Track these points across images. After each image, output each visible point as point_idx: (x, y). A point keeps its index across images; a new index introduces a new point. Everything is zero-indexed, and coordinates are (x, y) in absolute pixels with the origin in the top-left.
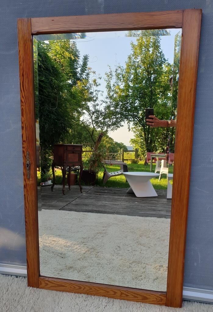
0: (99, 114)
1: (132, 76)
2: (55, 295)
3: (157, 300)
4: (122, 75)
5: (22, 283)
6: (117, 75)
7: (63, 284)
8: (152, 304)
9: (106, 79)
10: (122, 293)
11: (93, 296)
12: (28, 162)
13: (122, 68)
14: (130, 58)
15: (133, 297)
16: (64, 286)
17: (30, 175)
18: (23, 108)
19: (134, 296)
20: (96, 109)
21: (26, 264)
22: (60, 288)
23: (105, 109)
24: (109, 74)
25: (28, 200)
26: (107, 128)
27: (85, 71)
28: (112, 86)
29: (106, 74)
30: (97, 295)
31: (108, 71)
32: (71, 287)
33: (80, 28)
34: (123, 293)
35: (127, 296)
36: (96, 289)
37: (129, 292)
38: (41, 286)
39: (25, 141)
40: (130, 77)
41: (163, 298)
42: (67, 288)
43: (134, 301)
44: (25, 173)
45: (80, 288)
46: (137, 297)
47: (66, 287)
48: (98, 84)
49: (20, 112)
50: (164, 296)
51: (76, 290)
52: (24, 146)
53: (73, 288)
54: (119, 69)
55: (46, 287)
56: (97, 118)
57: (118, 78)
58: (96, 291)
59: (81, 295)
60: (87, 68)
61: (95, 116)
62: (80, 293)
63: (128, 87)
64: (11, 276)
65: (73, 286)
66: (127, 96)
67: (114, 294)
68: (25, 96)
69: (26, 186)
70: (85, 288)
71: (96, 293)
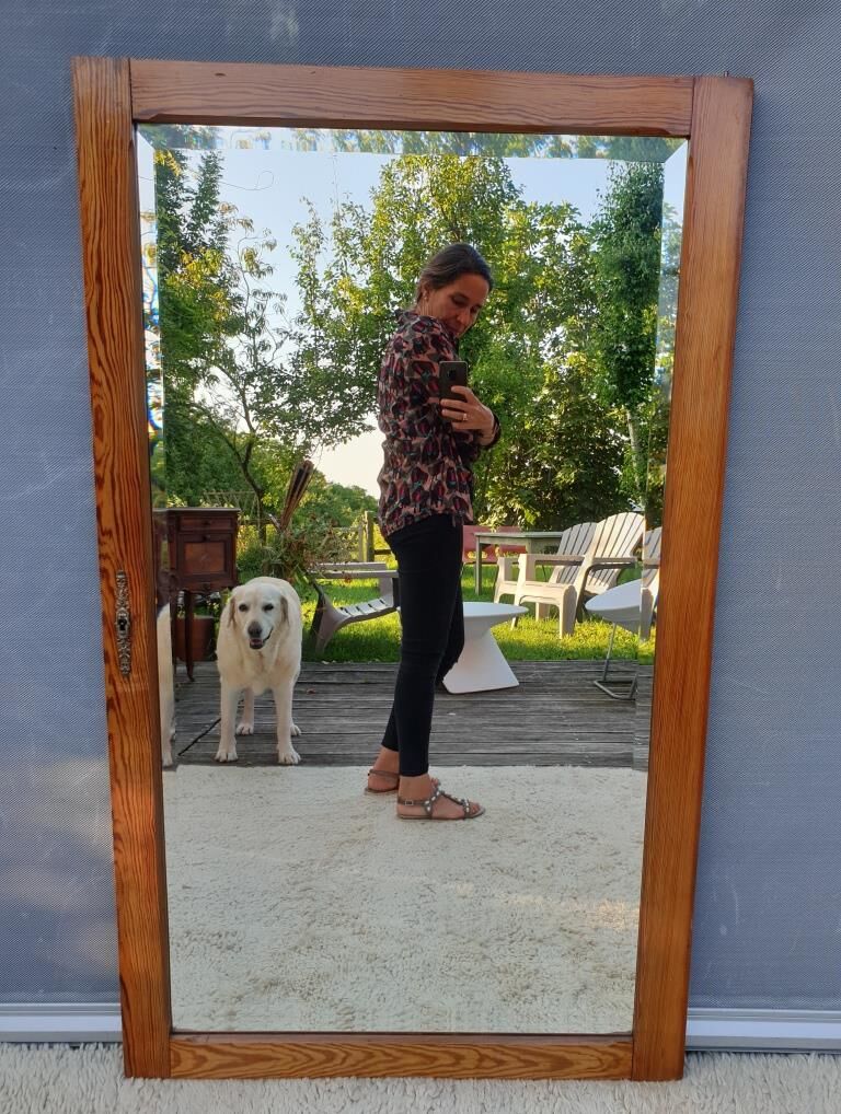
0: (273, 380)
1: (400, 244)
2: (235, 1095)
3: (602, 1064)
4: (362, 238)
5: (101, 1066)
6: (343, 238)
7: (269, 1053)
8: (585, 1079)
9: (298, 251)
10: (482, 1058)
11: (378, 1082)
12: (122, 613)
13: (359, 210)
14: (389, 176)
15: (522, 1064)
16: (270, 1059)
17: (130, 660)
18: (99, 406)
19: (524, 1061)
20: (261, 361)
21: (117, 995)
22: (255, 1066)
23: (295, 363)
24: (310, 231)
25: (126, 756)
26: (307, 436)
27: (210, 217)
28: (320, 276)
29: (297, 233)
30: (393, 1075)
31: (305, 221)
32: (295, 1059)
33: (326, 111)
34: (487, 1057)
35: (500, 1063)
36: (386, 1054)
37: (507, 1051)
38: (178, 1069)
39: (110, 533)
40: (390, 248)
41: (621, 1054)
42: (281, 1062)
43: (524, 1078)
44: (110, 653)
45: (331, 1057)
46: (536, 1064)
47: (278, 1059)
48: (262, 267)
49: (91, 421)
50: (625, 1049)
51: (316, 1065)
52: (106, 550)
53: (304, 1059)
54: (349, 216)
55: (200, 1070)
56: (266, 394)
57: (346, 250)
58: (388, 1061)
59: (334, 1084)
60: (215, 203)
61: (258, 390)
62: (331, 1077)
63: (384, 284)
64: (51, 1044)
65: (306, 1055)
66: (380, 319)
67: (453, 1065)
68: (107, 360)
69: (115, 702)
70: (348, 1054)
71: (388, 1069)
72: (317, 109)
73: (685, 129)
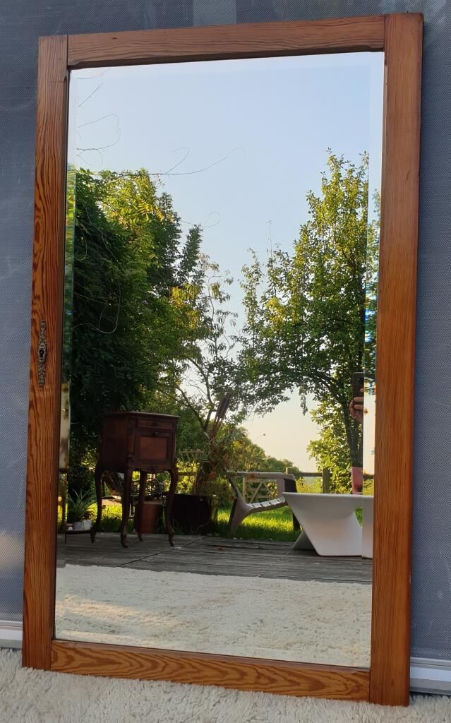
0: (226, 369)
1: (312, 276)
3: (348, 689)
4: (286, 274)
5: (9, 660)
6: (274, 275)
7: (113, 658)
8: (334, 698)
9: (245, 283)
10: (260, 676)
11: (186, 686)
12: (42, 346)
13: (285, 256)
14: (305, 231)
15: (288, 683)
16: (113, 663)
17: (44, 376)
18: (38, 224)
19: (290, 681)
20: (219, 356)
21: (21, 616)
22: (103, 667)
23: (240, 358)
24: (253, 270)
25: (38, 439)
26: (245, 406)
27: (193, 267)
28: (258, 299)
29: (245, 271)
30: (197, 683)
31: (250, 263)
32: (131, 665)
34: (263, 675)
35: (273, 681)
36: (194, 667)
37: (277, 672)
38: (55, 664)
39: (39, 297)
40: (305, 280)
41: (361, 681)
42: (121, 666)
43: (290, 695)
44: (34, 372)
45: (155, 665)
46: (299, 684)
47: (120, 663)
48: (223, 296)
49: (32, 231)
50: (364, 678)
51: (145, 671)
52: (37, 308)
53: (138, 665)
54: (278, 259)
55: (69, 666)
56: (220, 380)
57: (276, 281)
58: (194, 672)
59: (155, 684)
60: (197, 258)
61: (216, 375)
62: (154, 680)
63: (300, 302)
65: (138, 662)
66: (298, 325)
67: (238, 680)
68: (45, 196)
69: (34, 403)
70: (167, 664)
71: (194, 678)
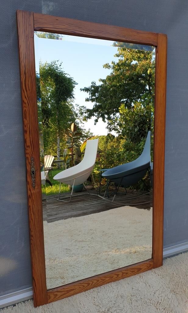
2: (68, 301)
3: (147, 267)
8: (145, 271)
10: (123, 273)
12: (33, 169)
15: (131, 272)
16: (74, 289)
17: (35, 183)
18: (26, 110)
22: (70, 293)
25: (34, 211)
32: (80, 288)
33: (83, 32)
34: (124, 273)
35: (127, 273)
36: (102, 279)
37: (128, 270)
38: (50, 300)
41: (151, 263)
42: (77, 289)
44: (29, 181)
45: (89, 284)
46: (134, 271)
50: (152, 262)
51: (86, 287)
52: (28, 151)
53: (82, 287)
55: (55, 298)
58: (103, 281)
67: (117, 277)
68: (28, 96)
69: (31, 196)
70: (93, 282)
71: (103, 283)
72: (81, 31)
73: (155, 44)
